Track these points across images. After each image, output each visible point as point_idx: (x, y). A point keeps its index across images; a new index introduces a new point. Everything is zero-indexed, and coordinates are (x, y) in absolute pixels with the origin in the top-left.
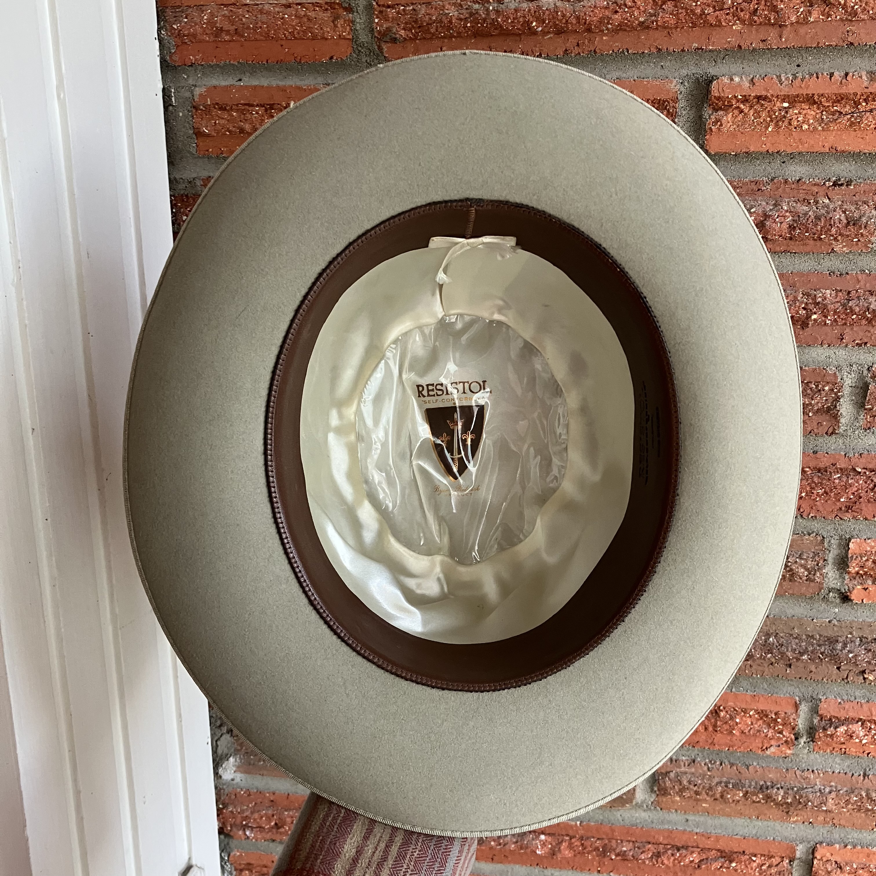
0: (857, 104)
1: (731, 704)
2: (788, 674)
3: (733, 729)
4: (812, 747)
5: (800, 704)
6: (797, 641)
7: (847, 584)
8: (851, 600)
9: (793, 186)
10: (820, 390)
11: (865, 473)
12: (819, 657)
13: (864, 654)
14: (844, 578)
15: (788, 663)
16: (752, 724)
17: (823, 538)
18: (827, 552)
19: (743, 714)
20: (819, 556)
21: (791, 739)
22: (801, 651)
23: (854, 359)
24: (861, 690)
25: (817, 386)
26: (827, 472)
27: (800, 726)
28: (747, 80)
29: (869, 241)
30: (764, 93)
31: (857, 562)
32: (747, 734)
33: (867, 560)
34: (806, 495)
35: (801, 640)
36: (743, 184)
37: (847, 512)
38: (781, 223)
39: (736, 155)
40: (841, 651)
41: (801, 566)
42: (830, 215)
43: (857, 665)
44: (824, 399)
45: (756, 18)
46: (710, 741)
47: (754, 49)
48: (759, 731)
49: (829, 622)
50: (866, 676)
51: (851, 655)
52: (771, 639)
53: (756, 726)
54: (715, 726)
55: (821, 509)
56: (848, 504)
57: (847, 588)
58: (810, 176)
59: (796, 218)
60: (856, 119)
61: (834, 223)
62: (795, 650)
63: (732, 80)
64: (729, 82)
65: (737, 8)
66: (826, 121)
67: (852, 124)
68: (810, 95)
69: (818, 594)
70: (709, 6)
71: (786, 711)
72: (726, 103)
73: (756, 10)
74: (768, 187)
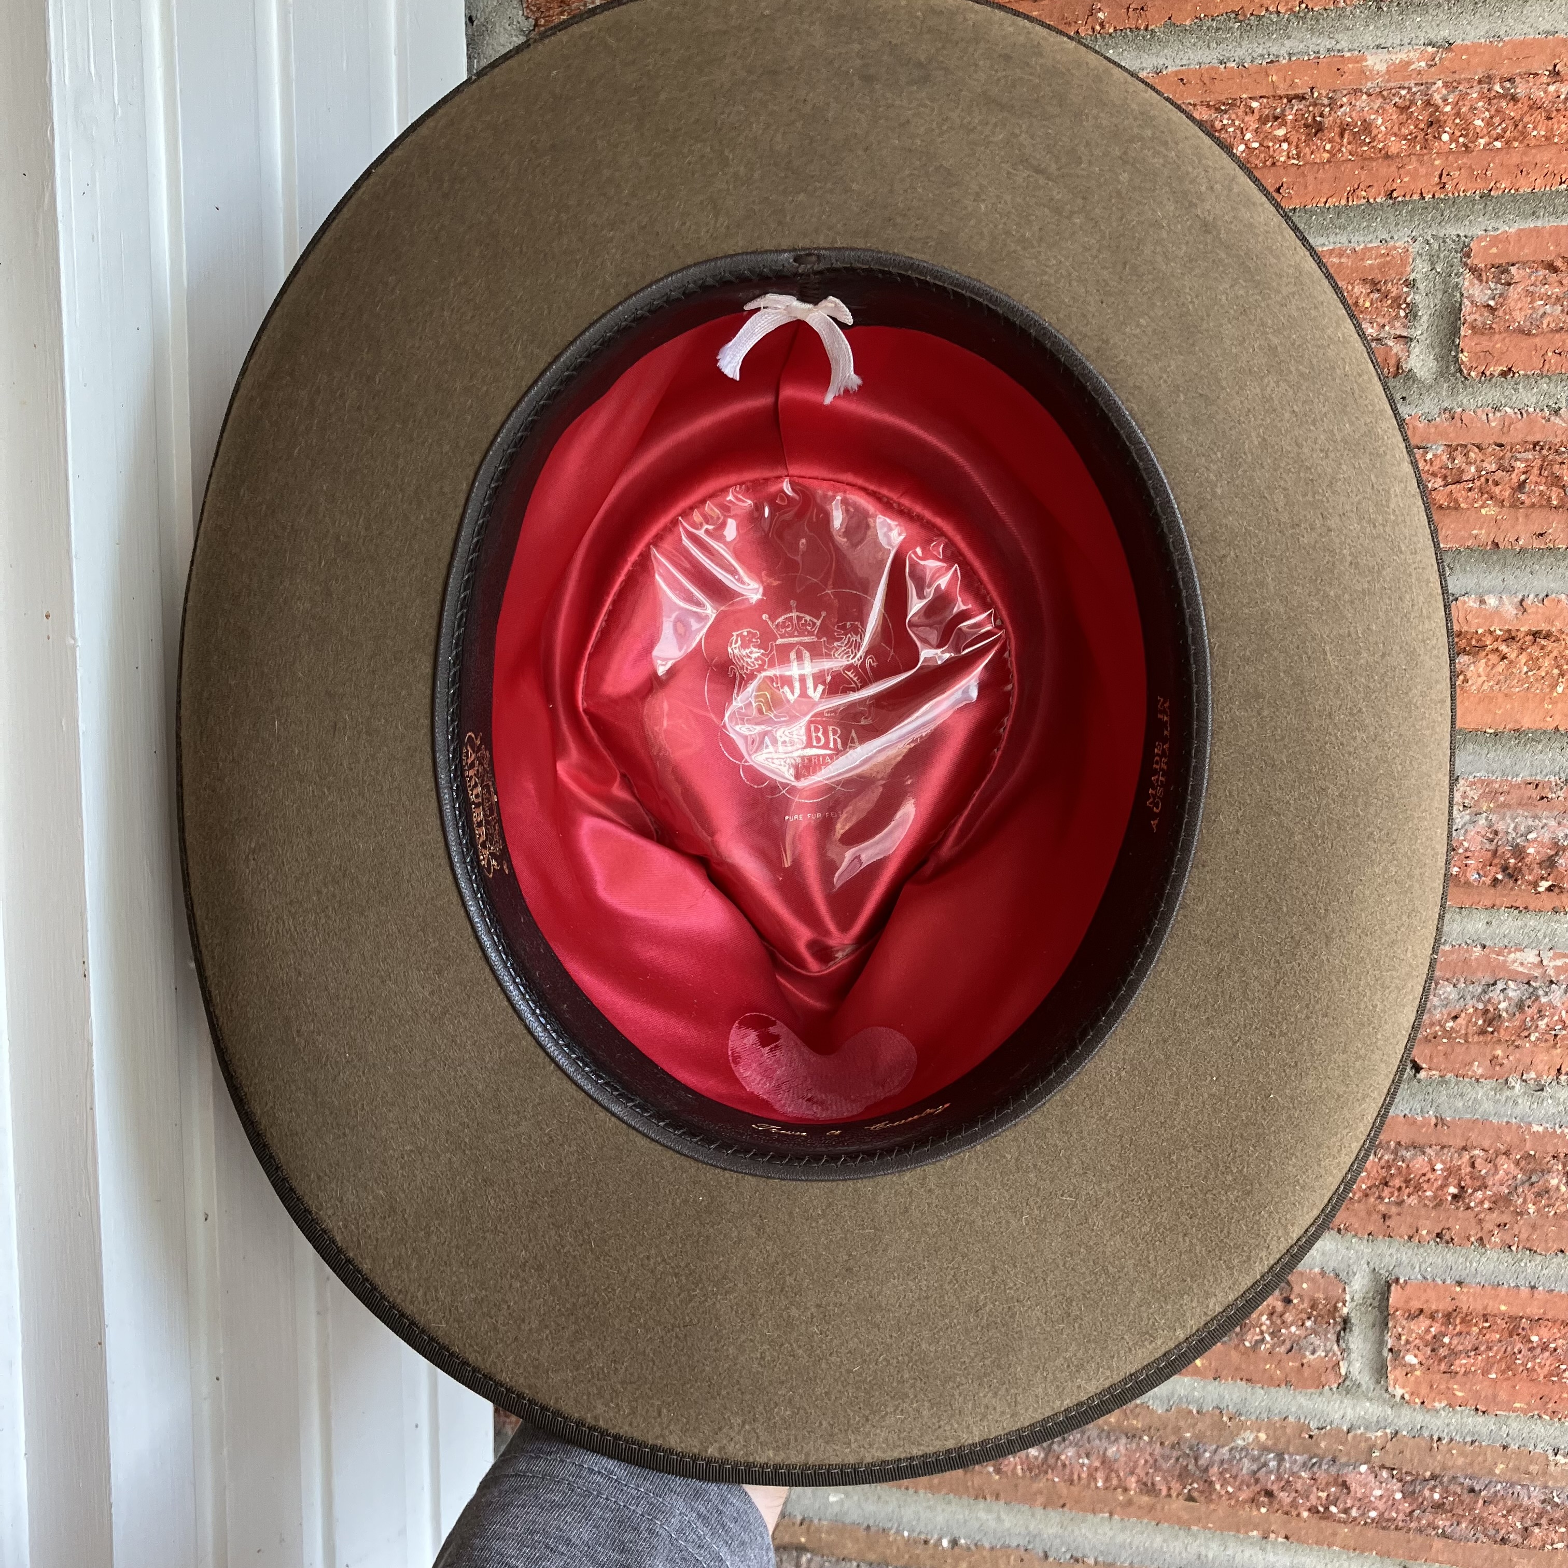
28: (1511, 602)
30: (1544, 627)
36: (1511, 786)
39: (1495, 734)
45: (1523, 497)
47: (1523, 549)
63: (1482, 602)
64: (1476, 605)
65: (1487, 480)
70: (1434, 475)
72: (1474, 642)
73: (1522, 485)
74: (1559, 793)
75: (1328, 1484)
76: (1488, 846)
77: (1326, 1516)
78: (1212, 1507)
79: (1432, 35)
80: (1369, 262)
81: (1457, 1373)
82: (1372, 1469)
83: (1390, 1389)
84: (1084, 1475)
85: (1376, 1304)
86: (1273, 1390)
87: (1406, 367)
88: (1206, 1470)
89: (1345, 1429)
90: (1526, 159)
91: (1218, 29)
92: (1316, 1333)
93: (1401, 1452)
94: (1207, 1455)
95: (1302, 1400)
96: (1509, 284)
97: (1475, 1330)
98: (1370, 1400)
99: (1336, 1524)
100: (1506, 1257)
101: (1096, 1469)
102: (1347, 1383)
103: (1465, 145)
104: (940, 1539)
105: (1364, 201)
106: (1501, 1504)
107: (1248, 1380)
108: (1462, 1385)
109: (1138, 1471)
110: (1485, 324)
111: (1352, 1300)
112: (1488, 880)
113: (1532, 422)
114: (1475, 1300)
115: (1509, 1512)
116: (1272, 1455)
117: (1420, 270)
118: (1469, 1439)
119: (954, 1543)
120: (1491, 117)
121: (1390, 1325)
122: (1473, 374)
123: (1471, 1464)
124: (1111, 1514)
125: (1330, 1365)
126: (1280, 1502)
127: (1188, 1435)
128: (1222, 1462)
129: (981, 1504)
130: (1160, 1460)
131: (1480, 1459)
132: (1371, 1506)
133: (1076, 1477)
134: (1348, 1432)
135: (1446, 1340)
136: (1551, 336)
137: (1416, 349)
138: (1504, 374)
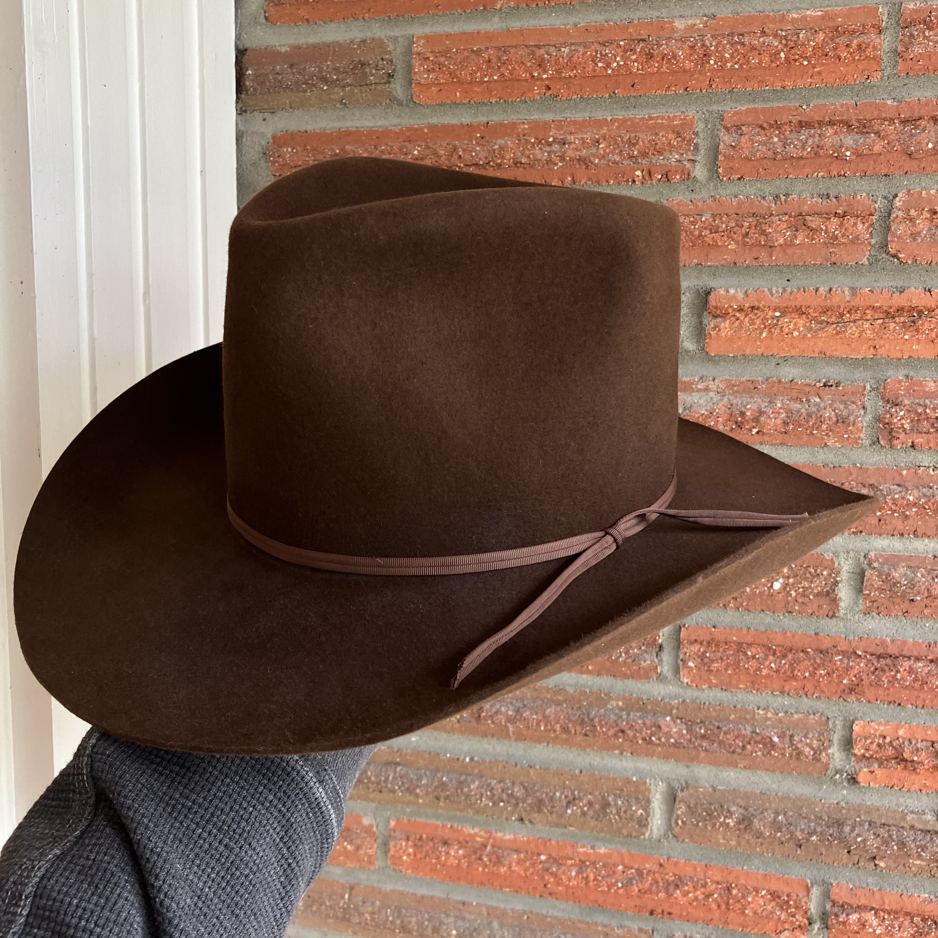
0: (842, 315)
1: (743, 882)
2: (799, 855)
3: (746, 909)
4: (826, 934)
5: (812, 887)
6: (806, 821)
7: (854, 767)
8: (857, 782)
9: (786, 386)
10: (818, 575)
11: (866, 656)
12: (828, 839)
13: (873, 839)
14: (850, 760)
15: (798, 843)
16: (765, 905)
17: (828, 718)
18: (832, 733)
19: (754, 893)
20: (823, 736)
21: (805, 924)
22: (810, 831)
23: (851, 546)
24: (873, 877)
25: (816, 571)
26: (828, 653)
27: (813, 910)
28: (741, 292)
29: (859, 438)
30: (756, 304)
31: (861, 744)
32: (760, 915)
33: (872, 743)
34: (810, 675)
35: (810, 820)
36: (740, 382)
37: (851, 693)
38: (775, 419)
39: (734, 357)
40: (850, 834)
41: (807, 745)
42: (821, 413)
43: (867, 851)
44: (824, 583)
45: (747, 240)
46: (723, 920)
47: (748, 267)
48: (772, 913)
49: (837, 803)
50: (877, 862)
51: (859, 839)
52: (780, 818)
53: (769, 907)
54: (727, 904)
55: (825, 689)
56: (851, 686)
57: (853, 769)
58: (802, 377)
59: (790, 415)
60: (841, 328)
61: (825, 420)
62: (804, 830)
63: (728, 291)
64: (725, 293)
65: (731, 231)
66: (814, 329)
67: (838, 333)
68: (799, 307)
69: (825, 774)
70: (705, 229)
71: (799, 894)
72: (723, 312)
73: (747, 234)
74: (763, 386)
75: (651, 727)
76: (728, 411)
77: (651, 742)
78: (596, 739)
79: (706, 12)
80: (676, 122)
81: (712, 671)
82: (672, 719)
83: (681, 679)
84: (534, 724)
85: (675, 637)
86: (626, 681)
87: (693, 175)
88: (592, 720)
89: (660, 699)
90: (749, 74)
91: (605, 5)
92: (646, 651)
93: (686, 710)
94: (594, 713)
95: (639, 685)
96: (742, 135)
97: (721, 649)
98: (672, 685)
99: (654, 747)
100: (737, 614)
101: (540, 721)
102: (661, 677)
103: (721, 66)
104: (464, 759)
105: (673, 92)
106: (732, 734)
107: (614, 676)
108: (715, 677)
109: (561, 721)
110: (730, 155)
111: (663, 635)
112: (728, 428)
113: (752, 203)
114: (721, 634)
115: (736, 737)
116: (624, 713)
117: (700, 126)
118: (718, 703)
119: (472, 759)
120: (733, 53)
121: (681, 647)
122: (725, 179)
123: (719, 715)
124: (548, 744)
125: (652, 668)
126: (628, 736)
127: (585, 704)
128: (600, 716)
129: (485, 740)
130: (571, 717)
131: (723, 713)
132: (671, 737)
133: (530, 725)
134: (662, 700)
135: (708, 655)
136: (761, 161)
137: (698, 166)
138: (739, 179)
